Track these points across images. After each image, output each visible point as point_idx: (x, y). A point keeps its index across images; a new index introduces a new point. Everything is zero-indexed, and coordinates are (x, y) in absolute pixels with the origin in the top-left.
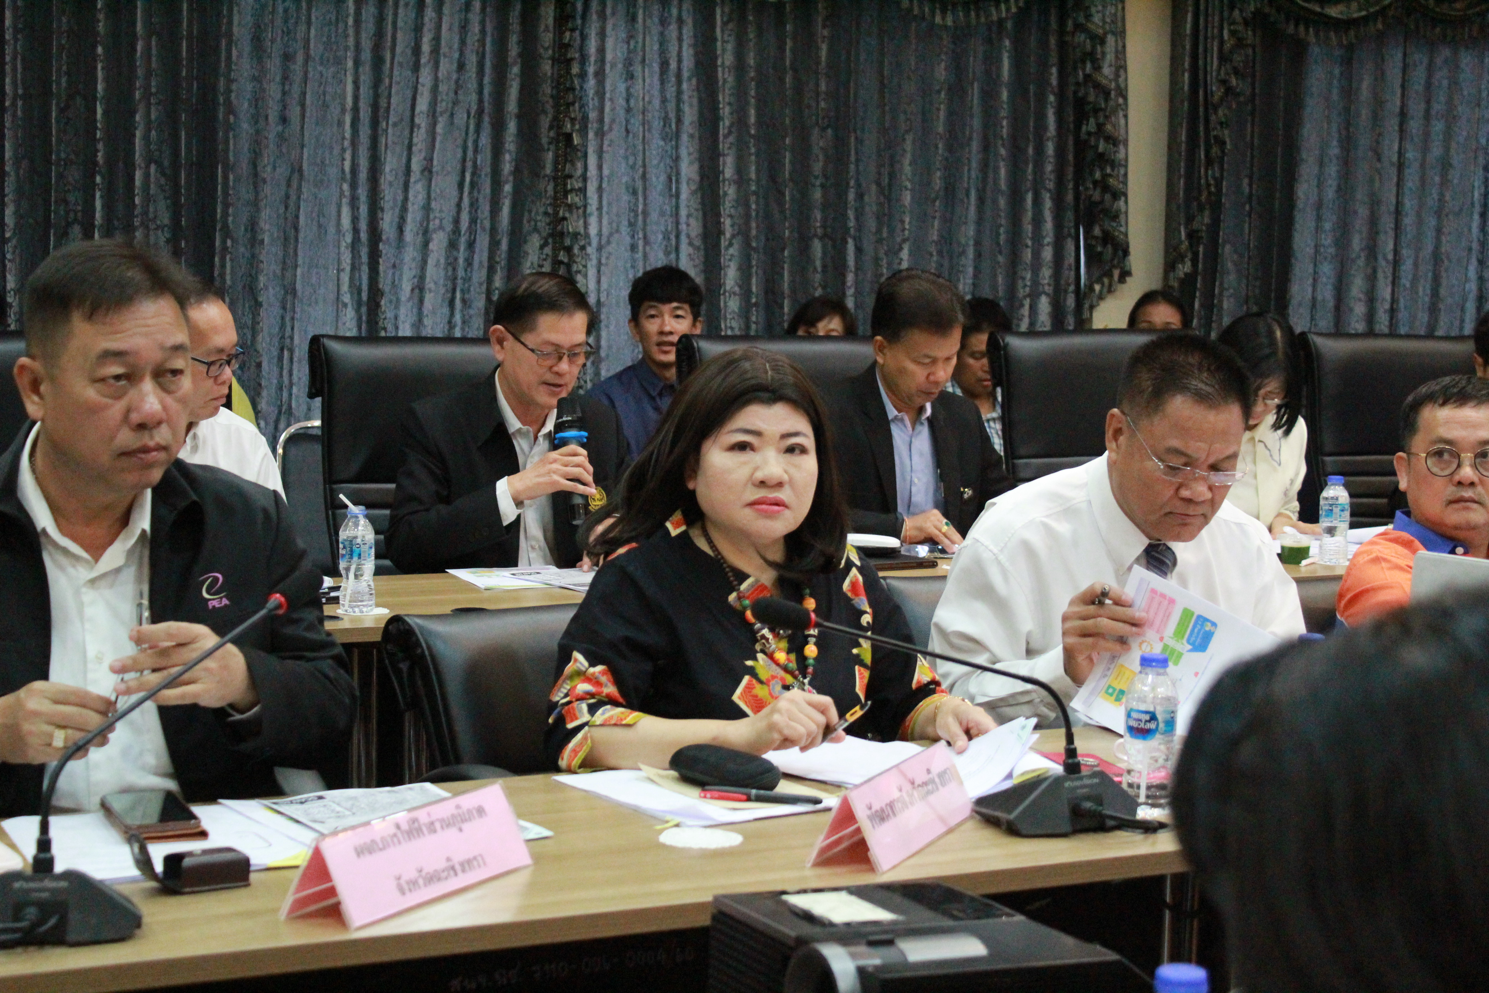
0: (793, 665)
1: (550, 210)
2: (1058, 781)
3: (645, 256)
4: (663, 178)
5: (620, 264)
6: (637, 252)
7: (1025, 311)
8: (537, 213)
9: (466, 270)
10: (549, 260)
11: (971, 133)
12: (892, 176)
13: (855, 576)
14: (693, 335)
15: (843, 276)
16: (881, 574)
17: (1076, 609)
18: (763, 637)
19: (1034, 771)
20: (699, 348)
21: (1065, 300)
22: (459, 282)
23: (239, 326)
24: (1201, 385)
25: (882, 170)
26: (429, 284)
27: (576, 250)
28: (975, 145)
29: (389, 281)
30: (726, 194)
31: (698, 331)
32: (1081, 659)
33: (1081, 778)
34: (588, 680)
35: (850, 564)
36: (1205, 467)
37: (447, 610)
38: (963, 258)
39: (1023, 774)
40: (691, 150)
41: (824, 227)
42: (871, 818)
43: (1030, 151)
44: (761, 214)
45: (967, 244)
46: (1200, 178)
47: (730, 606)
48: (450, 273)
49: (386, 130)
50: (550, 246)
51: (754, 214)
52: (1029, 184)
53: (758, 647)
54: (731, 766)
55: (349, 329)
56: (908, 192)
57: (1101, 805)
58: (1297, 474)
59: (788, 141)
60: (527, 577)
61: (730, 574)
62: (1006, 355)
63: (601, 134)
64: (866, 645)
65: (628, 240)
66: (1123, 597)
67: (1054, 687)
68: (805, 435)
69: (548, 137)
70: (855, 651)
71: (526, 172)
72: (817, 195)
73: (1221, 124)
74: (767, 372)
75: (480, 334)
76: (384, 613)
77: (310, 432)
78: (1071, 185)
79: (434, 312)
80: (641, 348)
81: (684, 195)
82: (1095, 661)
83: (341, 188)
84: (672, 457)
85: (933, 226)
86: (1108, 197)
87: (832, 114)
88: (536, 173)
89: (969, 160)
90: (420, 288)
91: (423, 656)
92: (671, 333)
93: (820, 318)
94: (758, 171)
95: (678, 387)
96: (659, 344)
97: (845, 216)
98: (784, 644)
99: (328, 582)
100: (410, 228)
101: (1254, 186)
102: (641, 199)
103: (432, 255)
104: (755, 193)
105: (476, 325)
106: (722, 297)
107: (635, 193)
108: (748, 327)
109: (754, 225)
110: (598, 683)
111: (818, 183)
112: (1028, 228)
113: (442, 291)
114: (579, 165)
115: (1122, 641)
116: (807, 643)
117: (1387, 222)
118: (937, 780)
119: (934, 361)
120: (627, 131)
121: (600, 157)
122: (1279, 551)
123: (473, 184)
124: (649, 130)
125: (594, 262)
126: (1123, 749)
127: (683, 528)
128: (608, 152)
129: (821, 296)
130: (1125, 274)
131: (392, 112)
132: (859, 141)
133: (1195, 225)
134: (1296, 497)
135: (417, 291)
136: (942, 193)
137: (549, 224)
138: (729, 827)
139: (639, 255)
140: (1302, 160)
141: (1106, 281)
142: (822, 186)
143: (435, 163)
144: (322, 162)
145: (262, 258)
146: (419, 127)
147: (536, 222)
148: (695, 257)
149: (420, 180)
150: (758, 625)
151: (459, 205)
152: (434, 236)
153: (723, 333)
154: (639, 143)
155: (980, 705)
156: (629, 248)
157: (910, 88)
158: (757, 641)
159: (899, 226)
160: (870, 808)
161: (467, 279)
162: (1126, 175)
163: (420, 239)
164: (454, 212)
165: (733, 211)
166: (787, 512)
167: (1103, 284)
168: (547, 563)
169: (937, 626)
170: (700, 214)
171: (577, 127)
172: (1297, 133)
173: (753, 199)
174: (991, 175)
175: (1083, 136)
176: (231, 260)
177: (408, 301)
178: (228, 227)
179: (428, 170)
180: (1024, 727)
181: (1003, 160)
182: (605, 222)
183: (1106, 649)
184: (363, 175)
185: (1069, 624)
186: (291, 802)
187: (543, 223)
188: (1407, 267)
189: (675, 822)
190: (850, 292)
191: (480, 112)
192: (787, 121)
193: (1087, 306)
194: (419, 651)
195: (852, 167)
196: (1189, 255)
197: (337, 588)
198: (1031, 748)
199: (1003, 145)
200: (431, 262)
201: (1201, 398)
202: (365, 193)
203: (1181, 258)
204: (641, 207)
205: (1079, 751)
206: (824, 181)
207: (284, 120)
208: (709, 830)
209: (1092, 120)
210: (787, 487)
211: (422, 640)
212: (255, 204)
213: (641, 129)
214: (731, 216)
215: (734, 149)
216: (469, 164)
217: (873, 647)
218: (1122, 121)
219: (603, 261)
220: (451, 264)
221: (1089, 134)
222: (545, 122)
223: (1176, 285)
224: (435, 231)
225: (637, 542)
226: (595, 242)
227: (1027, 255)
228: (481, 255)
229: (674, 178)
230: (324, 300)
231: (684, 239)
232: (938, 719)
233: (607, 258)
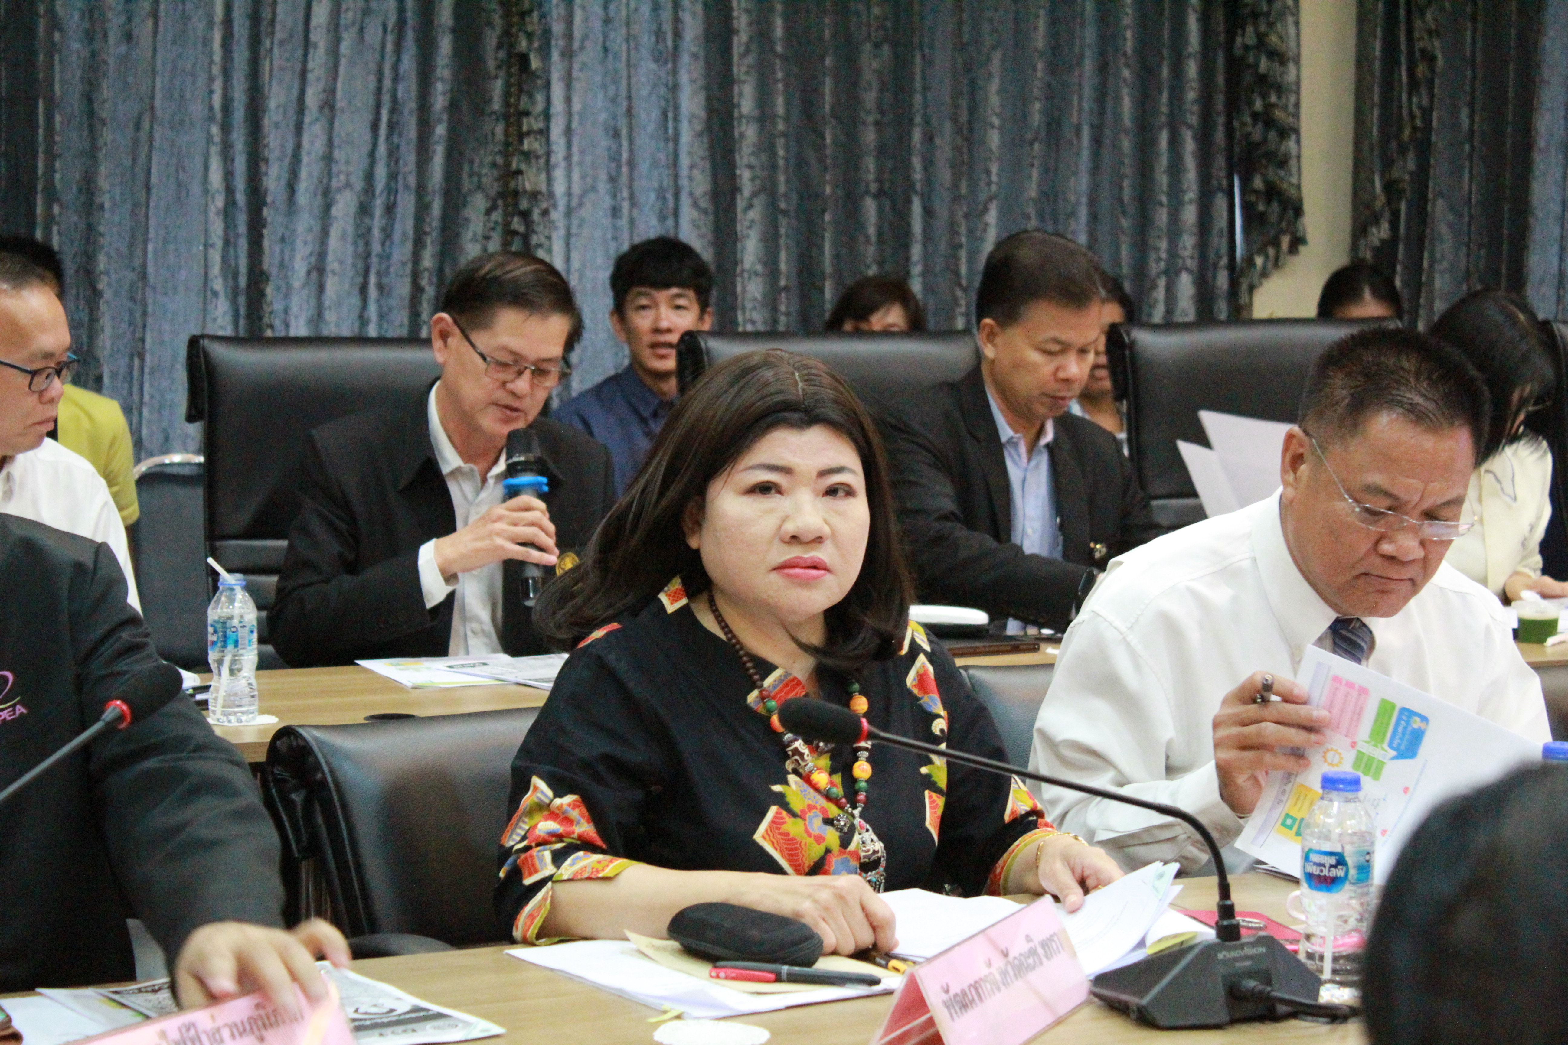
0: (838, 791)
1: (500, 160)
2: (1208, 950)
3: (632, 222)
4: (655, 114)
5: (598, 234)
6: (620, 218)
7: (1160, 294)
8: (481, 165)
9: (383, 244)
10: (499, 229)
11: (1082, 48)
12: (973, 108)
13: (923, 666)
14: (700, 332)
15: (906, 247)
16: (959, 662)
17: (1230, 710)
18: (796, 751)
19: (1175, 936)
20: (707, 349)
21: (1214, 277)
22: (374, 260)
23: (74, 325)
24: (1419, 400)
25: (960, 101)
26: (332, 264)
27: (536, 215)
28: (1088, 65)
29: (276, 261)
30: (742, 136)
31: (706, 326)
32: (1241, 780)
33: (1242, 947)
34: (553, 815)
35: (915, 649)
36: (1417, 512)
37: (359, 717)
38: (1072, 222)
39: (1160, 940)
40: (695, 75)
41: (879, 180)
42: (947, 1005)
43: (1165, 72)
44: (792, 161)
45: (1078, 203)
46: (1400, 108)
47: (749, 710)
48: (361, 249)
49: (271, 50)
50: (500, 211)
51: (781, 163)
52: (1163, 119)
53: (789, 766)
54: (754, 933)
55: (222, 328)
56: (996, 132)
57: (1269, 983)
58: (1539, 518)
59: (828, 61)
60: (469, 670)
61: (749, 665)
62: (1132, 354)
63: (568, 54)
64: (939, 762)
65: (608, 202)
66: (1296, 691)
67: (1203, 820)
68: (851, 471)
69: (496, 59)
70: (924, 770)
71: (465, 108)
72: (870, 136)
73: (1430, 32)
74: (796, 384)
75: (404, 332)
76: (271, 722)
77: (168, 470)
78: (1221, 120)
79: (339, 304)
80: (627, 351)
81: (686, 136)
82: (1263, 782)
83: (208, 132)
84: (664, 503)
85: (1030, 177)
86: (1272, 135)
87: (889, 24)
88: (479, 110)
89: (1080, 87)
90: (319, 269)
91: (323, 784)
92: (669, 331)
93: (873, 308)
94: (788, 102)
95: (678, 403)
96: (654, 346)
97: (908, 166)
98: (825, 762)
99: (190, 679)
100: (304, 185)
101: (1477, 119)
102: (625, 143)
103: (335, 225)
104: (785, 134)
105: (397, 322)
106: (739, 279)
107: (616, 135)
108: (775, 321)
109: (782, 178)
110: (567, 820)
111: (871, 119)
112: (1163, 180)
113: (350, 273)
114: (540, 98)
115: (1298, 754)
116: (856, 759)
118: (1040, 951)
120: (606, 50)
121: (569, 87)
122: (1516, 626)
123: (392, 126)
124: (637, 48)
125: (562, 232)
126: (1298, 904)
127: (684, 601)
128: (579, 79)
129: (875, 276)
130: (1298, 242)
131: (278, 27)
132: (928, 62)
133: (1396, 173)
134: (1537, 549)
135: (314, 275)
136: (1043, 133)
137: (498, 180)
138: (750, 1018)
139: (624, 222)
140: (1542, 81)
141: (1271, 251)
142: (877, 123)
143: (339, 94)
144: (182, 97)
145: (101, 229)
146: (315, 46)
147: (479, 176)
148: (701, 223)
149: (317, 120)
150: (789, 736)
151: (372, 155)
152: (338, 197)
153: (740, 329)
154: (622, 65)
155: (1103, 843)
156: (609, 213)
158: (787, 757)
159: (983, 176)
160: (947, 991)
161: (386, 257)
162: (1297, 105)
163: (319, 200)
164: (365, 162)
165: (753, 160)
166: (829, 577)
167: (1267, 257)
168: (495, 651)
169: (1043, 734)
170: (708, 165)
171: (536, 45)
172: (1536, 43)
173: (780, 142)
174: (1110, 106)
175: (1238, 52)
176: (59, 233)
177: (303, 287)
178: (54, 186)
179: (329, 105)
180: (1161, 876)
181: (1127, 85)
182: (576, 176)
183: (1276, 767)
184: (239, 113)
185: (1223, 732)
186: (140, 990)
187: (489, 177)
189: (675, 1013)
190: (916, 270)
191: (401, 23)
192: (827, 33)
193: (1244, 287)
194: (319, 776)
195: (918, 98)
196: (1387, 214)
197: (205, 689)
198: (1172, 905)
199: (1127, 65)
200: (335, 232)
201: (1416, 415)
202: (242, 139)
203: (1376, 219)
204: (625, 156)
205: (1237, 909)
206: (879, 117)
207: (129, 37)
208: (722, 1023)
209: (1250, 30)
210: (828, 543)
211: (322, 761)
212: (92, 154)
213: (624, 47)
214: (750, 167)
215: (754, 74)
216: (386, 98)
217: (950, 766)
218: (1292, 30)
219: (574, 230)
220: (363, 235)
221: (1246, 48)
222: (491, 38)
223: (1369, 256)
224: (339, 190)
225: (619, 622)
226: (562, 204)
228: (405, 223)
229: (670, 115)
230: (187, 288)
231: (685, 201)
232: (1042, 866)
233: (580, 226)
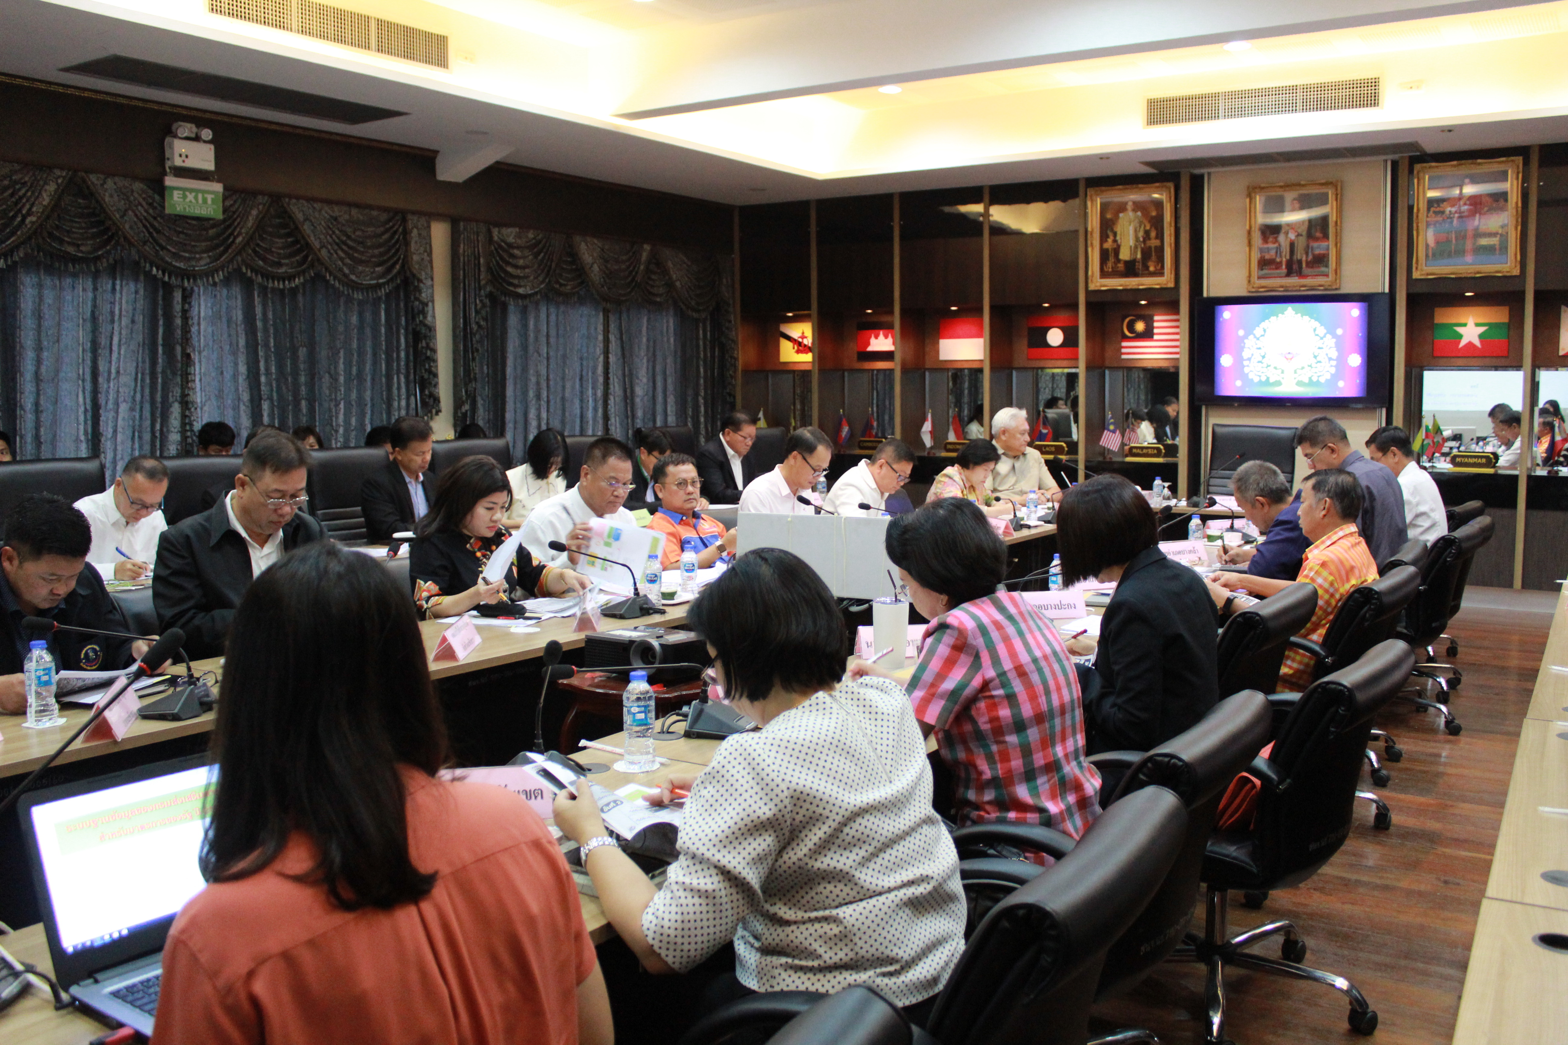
1: (180, 391)
2: (634, 599)
4: (231, 373)
8: (174, 392)
9: (140, 422)
11: (368, 348)
12: (335, 369)
22: (137, 427)
25: (331, 366)
26: (121, 429)
28: (371, 354)
30: (261, 380)
38: (367, 407)
40: (244, 359)
41: (306, 394)
43: (394, 356)
44: (278, 389)
45: (368, 400)
46: (469, 366)
48: (131, 423)
51: (275, 389)
52: (395, 372)
56: (342, 377)
59: (288, 354)
63: (200, 353)
69: (178, 354)
71: (169, 373)
72: (302, 380)
73: (477, 341)
78: (413, 371)
81: (241, 381)
83: (78, 383)
85: (353, 392)
86: (431, 376)
87: (307, 340)
88: (173, 373)
89: (368, 361)
90: (116, 431)
94: (276, 368)
97: (315, 389)
100: (111, 402)
101: (489, 369)
102: (220, 384)
103: (121, 415)
104: (275, 379)
107: (217, 380)
109: (275, 394)
111: (303, 374)
112: (395, 392)
113: (127, 433)
114: (192, 368)
117: (544, 385)
119: (424, 453)
121: (201, 364)
123: (142, 379)
124: (224, 350)
125: (199, 415)
128: (204, 361)
130: (438, 412)
136: (357, 377)
143: (123, 369)
146: (114, 351)
147: (176, 396)
148: (247, 411)
149: (115, 378)
151: (134, 390)
152: (121, 405)
157: (341, 328)
159: (339, 393)
161: (141, 426)
162: (438, 366)
163: (116, 407)
164: (132, 394)
165: (264, 388)
170: (249, 390)
171: (192, 350)
172: (505, 345)
173: (274, 382)
174: (378, 367)
175: (417, 349)
177: (111, 438)
179: (119, 373)
181: (383, 360)
182: (204, 395)
188: (552, 403)
191: (144, 343)
192: (288, 344)
195: (317, 366)
199: (382, 353)
200: (121, 418)
201: (620, 458)
202: (90, 385)
203: (463, 403)
204: (220, 388)
206: (305, 372)
209: (424, 341)
212: (37, 392)
215: (264, 358)
216: (139, 370)
221: (420, 347)
222: (177, 348)
223: (460, 415)
224: (123, 403)
226: (199, 405)
227: (396, 404)
228: (147, 414)
229: (235, 373)
230: (71, 439)
233: (204, 413)
